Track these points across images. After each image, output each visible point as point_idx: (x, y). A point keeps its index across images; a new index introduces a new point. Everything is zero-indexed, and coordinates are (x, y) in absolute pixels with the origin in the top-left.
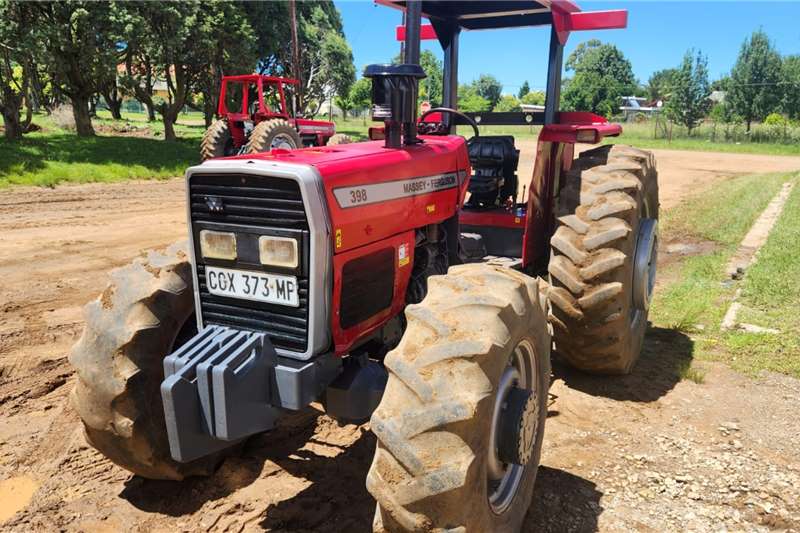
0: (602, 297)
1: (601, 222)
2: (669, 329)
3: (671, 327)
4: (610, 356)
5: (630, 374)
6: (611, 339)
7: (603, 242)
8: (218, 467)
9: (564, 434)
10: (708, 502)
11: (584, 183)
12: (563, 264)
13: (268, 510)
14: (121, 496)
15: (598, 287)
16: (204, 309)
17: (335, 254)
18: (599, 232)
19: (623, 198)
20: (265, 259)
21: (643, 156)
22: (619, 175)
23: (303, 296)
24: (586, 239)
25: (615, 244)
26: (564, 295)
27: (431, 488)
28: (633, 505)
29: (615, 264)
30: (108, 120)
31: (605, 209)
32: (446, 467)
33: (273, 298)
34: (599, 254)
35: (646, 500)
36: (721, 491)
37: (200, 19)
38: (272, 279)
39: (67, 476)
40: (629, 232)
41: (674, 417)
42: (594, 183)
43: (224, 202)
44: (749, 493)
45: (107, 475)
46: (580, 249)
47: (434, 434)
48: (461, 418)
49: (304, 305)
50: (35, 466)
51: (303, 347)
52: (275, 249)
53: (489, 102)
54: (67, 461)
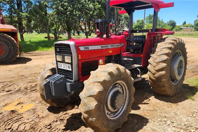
0: (160, 75)
1: (160, 56)
2: (193, 87)
3: (194, 86)
4: (164, 90)
5: (172, 96)
6: (163, 86)
7: (160, 61)
8: (66, 106)
9: (148, 108)
10: (177, 127)
11: (158, 46)
12: (151, 67)
13: (72, 115)
14: (47, 109)
15: (159, 72)
16: (58, 71)
17: (79, 60)
18: (159, 58)
19: (167, 50)
20: (66, 61)
21: (176, 39)
22: (167, 44)
23: (72, 68)
24: (156, 60)
25: (164, 61)
26: (151, 74)
27: (88, 109)
28: (155, 125)
29: (163, 67)
30: (77, 35)
31: (162, 53)
32: (91, 105)
33: (68, 69)
34: (159, 64)
35: (160, 125)
36: (182, 125)
37: (94, 11)
38: (67, 65)
39: (40, 105)
40: (167, 59)
41: (180, 107)
42: (160, 46)
43: (60, 49)
44: (189, 127)
45: (46, 105)
46: (155, 63)
47: (89, 97)
48: (94, 94)
49: (72, 70)
50: (35, 102)
51: (72, 79)
52: (67, 59)
53: (172, 27)
54: (41, 102)
